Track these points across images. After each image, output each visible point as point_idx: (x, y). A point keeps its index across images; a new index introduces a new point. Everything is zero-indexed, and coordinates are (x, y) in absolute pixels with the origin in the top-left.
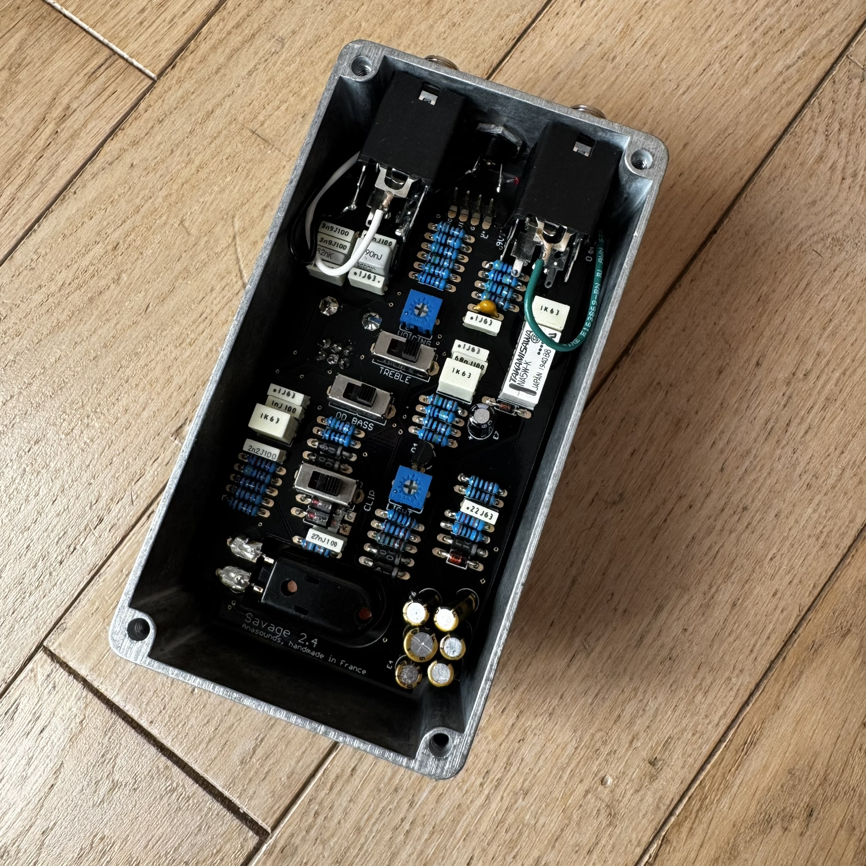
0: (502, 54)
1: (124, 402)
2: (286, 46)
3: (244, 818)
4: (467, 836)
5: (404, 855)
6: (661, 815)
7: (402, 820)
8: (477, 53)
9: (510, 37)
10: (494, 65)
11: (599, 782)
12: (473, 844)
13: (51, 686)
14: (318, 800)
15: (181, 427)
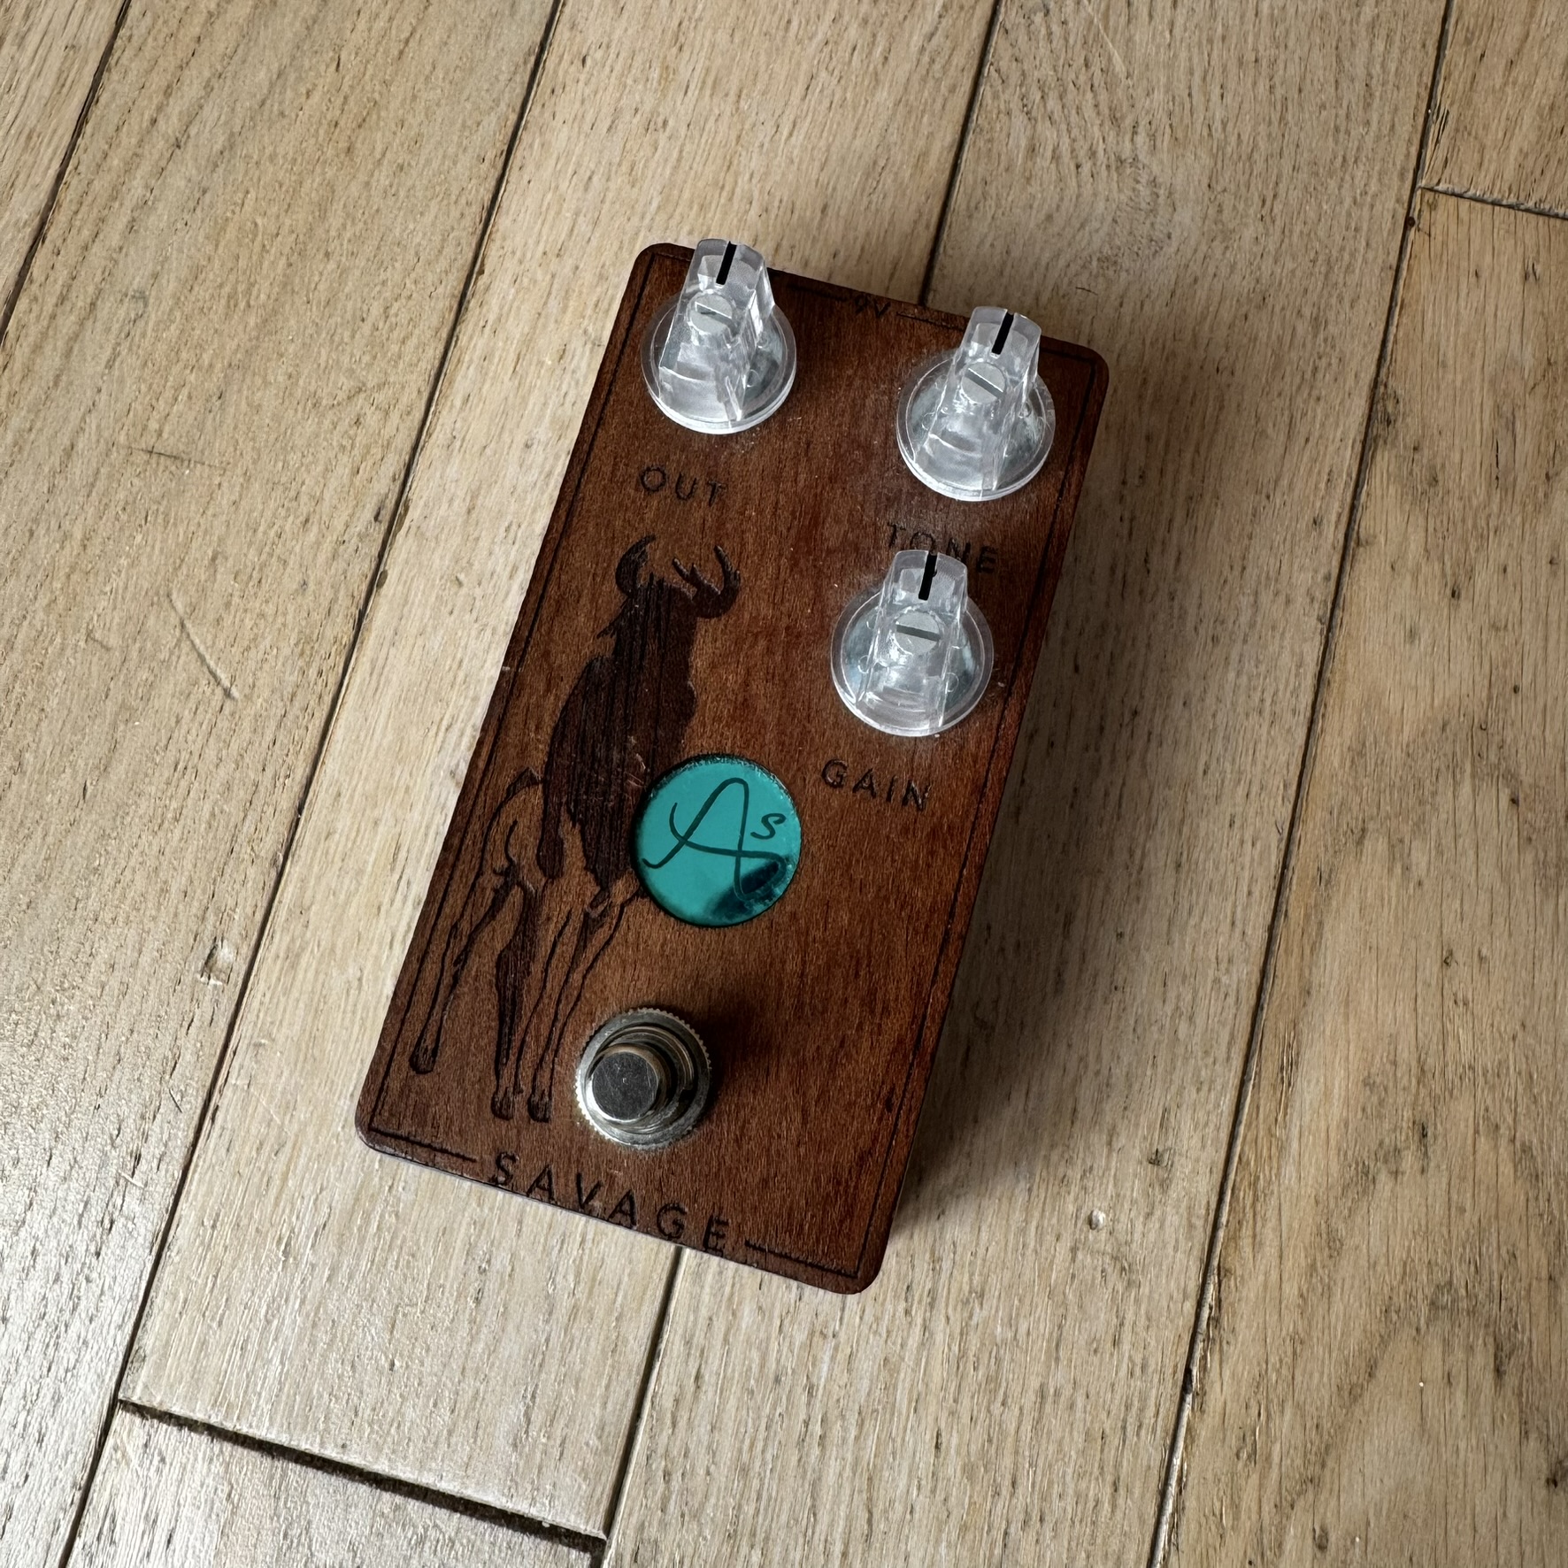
0: (492, 183)
1: (103, 955)
2: (151, 301)
3: (555, 1534)
4: (917, 1403)
5: (830, 1478)
6: (1201, 1236)
7: (806, 1424)
8: (454, 198)
9: (493, 152)
10: (487, 203)
11: (1086, 1227)
12: (932, 1409)
13: (157, 1459)
14: (661, 1451)
15: (211, 955)
